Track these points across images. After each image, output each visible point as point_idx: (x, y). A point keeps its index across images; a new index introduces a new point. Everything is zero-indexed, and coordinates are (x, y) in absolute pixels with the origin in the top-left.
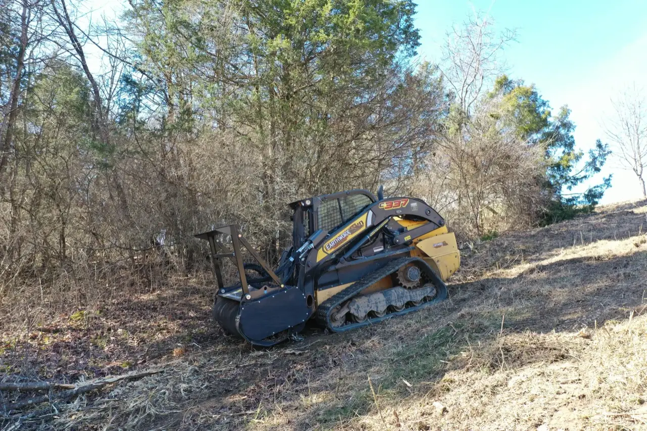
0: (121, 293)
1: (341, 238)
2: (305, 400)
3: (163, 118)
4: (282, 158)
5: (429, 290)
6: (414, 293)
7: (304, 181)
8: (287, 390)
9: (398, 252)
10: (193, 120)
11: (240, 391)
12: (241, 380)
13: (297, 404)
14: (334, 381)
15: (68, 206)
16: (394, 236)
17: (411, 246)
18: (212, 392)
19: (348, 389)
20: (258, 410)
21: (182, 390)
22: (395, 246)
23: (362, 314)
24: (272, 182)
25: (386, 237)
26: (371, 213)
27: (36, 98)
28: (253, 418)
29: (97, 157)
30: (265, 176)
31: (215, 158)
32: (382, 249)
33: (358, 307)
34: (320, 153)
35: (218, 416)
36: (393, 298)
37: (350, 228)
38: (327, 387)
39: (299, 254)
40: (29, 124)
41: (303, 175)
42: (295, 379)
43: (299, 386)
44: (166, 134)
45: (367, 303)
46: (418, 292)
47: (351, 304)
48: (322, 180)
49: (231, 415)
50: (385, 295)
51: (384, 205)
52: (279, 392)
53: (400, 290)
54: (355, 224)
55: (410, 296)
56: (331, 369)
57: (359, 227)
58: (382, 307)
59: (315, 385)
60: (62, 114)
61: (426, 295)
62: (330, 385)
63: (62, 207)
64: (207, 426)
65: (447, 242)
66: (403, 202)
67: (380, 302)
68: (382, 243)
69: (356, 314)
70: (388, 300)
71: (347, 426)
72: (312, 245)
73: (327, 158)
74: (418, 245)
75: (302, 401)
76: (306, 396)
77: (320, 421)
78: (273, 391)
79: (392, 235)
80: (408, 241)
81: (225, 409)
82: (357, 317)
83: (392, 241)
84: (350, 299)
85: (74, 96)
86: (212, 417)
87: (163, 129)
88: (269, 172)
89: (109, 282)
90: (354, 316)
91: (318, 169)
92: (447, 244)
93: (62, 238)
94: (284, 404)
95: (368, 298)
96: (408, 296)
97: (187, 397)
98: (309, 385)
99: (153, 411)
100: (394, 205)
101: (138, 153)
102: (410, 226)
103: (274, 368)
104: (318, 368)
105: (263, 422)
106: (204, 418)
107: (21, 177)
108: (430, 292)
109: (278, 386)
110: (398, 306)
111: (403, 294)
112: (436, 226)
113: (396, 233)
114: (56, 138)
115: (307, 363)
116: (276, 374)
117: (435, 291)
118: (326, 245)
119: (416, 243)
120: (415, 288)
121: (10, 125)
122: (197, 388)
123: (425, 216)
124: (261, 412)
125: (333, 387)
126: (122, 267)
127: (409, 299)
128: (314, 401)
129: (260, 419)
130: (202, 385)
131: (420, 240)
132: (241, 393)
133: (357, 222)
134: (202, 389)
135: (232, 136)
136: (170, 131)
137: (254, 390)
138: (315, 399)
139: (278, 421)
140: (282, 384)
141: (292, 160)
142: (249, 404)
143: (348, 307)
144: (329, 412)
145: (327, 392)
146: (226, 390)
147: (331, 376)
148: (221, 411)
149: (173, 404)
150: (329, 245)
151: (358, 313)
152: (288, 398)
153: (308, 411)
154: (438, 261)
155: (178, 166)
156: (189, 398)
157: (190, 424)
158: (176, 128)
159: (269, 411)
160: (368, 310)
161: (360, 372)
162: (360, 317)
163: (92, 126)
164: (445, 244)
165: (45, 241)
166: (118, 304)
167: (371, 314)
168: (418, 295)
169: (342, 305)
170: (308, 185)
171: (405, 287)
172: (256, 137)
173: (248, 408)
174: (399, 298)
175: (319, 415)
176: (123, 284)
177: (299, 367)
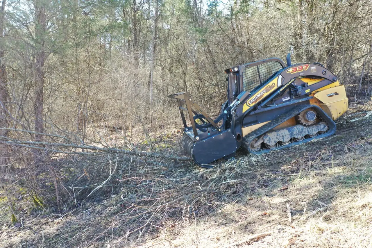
0: (216, 110)
1: (259, 96)
2: (329, 171)
3: (231, 7)
4: (307, 21)
5: (322, 127)
6: (311, 129)
7: (323, 34)
8: (317, 164)
9: (300, 101)
10: (249, 5)
11: (287, 163)
12: (287, 157)
13: (324, 172)
14: (350, 160)
15: (186, 66)
16: (298, 90)
17: (310, 96)
18: (270, 162)
19: (361, 165)
20: (300, 174)
21: (253, 161)
22: (298, 96)
23: (272, 144)
24: (301, 38)
25: (291, 90)
26: (280, 77)
27: (166, 9)
28: (297, 178)
29: (199, 36)
30: (296, 34)
31: (264, 27)
32: (289, 99)
33: (270, 139)
34: (335, 13)
35: (275, 176)
36: (295, 132)
37: (266, 88)
38: (344, 164)
39: (231, 108)
40: (164, 24)
41: (322, 30)
42: (322, 158)
43: (325, 162)
44: (234, 17)
45: (276, 136)
46: (313, 129)
47: (265, 137)
48: (336, 32)
49: (283, 175)
50: (289, 131)
51: (291, 70)
52: (312, 165)
53: (300, 127)
54: (269, 86)
55: (308, 131)
56: (346, 153)
57: (271, 87)
58: (287, 139)
59: (336, 162)
60: (179, 16)
61: (320, 130)
62: (346, 162)
63: (184, 66)
64: (269, 180)
65: (338, 93)
66: (305, 67)
67: (285, 136)
68: (289, 95)
69: (268, 143)
70: (291, 134)
71: (362, 187)
72: (239, 102)
73: (341, 15)
74: (315, 96)
75: (328, 171)
76: (330, 168)
77: (342, 183)
78: (308, 164)
79: (296, 89)
80: (308, 93)
81: (279, 172)
82: (269, 145)
83: (296, 93)
84: (265, 134)
85: (183, 5)
86: (271, 176)
87: (232, 14)
88: (299, 31)
89: (210, 104)
90: (267, 145)
91: (333, 25)
92: (338, 94)
93: (185, 82)
94: (316, 172)
95: (277, 133)
96: (306, 131)
97: (256, 164)
98: (332, 162)
99: (238, 170)
100: (298, 69)
101: (220, 31)
102: (310, 82)
103: (307, 151)
104: (338, 153)
105: (303, 180)
106: (267, 176)
107: (163, 53)
108: (323, 128)
109: (311, 162)
110: (298, 138)
111: (302, 130)
112: (330, 82)
113: (300, 87)
114: (177, 29)
115: (329, 149)
116: (309, 155)
117: (327, 128)
118: (249, 101)
119: (314, 94)
120: (312, 125)
121: (156, 26)
122: (262, 160)
123: (322, 76)
124: (302, 175)
125: (349, 164)
126: (215, 96)
127: (307, 133)
128: (336, 171)
129: (301, 179)
130: (264, 159)
131: (318, 92)
132: (287, 164)
133: (270, 84)
134: (264, 161)
135: (273, 11)
136: (236, 14)
137: (295, 163)
138: (337, 170)
139: (312, 181)
140: (314, 160)
141: (315, 21)
142: (293, 170)
143: (263, 139)
144: (348, 178)
145: (345, 167)
146: (278, 162)
147: (347, 157)
148: (276, 173)
149: (249, 168)
150: (251, 101)
151: (269, 143)
152: (318, 169)
153: (333, 177)
154: (330, 106)
155: (241, 36)
156: (258, 165)
157: (260, 178)
158: (239, 12)
159: (307, 175)
160: (277, 141)
161: (369, 155)
162: (271, 145)
163: (194, 20)
164: (336, 94)
165: (178, 84)
166: (215, 115)
167: (280, 143)
168: (314, 130)
169: (259, 138)
170: (326, 37)
171: (305, 125)
172: (288, 10)
173: (293, 172)
174: (300, 132)
175: (340, 179)
176: (217, 105)
177: (324, 151)
